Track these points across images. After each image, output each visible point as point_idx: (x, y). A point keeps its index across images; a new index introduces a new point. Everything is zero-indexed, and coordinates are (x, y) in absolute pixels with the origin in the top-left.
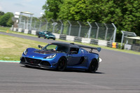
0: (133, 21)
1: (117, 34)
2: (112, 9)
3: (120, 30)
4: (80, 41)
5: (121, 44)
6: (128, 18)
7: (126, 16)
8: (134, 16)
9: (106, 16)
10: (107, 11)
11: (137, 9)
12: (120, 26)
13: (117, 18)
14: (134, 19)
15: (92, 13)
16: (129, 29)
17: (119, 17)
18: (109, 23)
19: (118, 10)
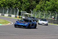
0: (25, 7)
1: (19, 12)
2: (17, 2)
3: (20, 10)
4: (4, 15)
5: (21, 16)
6: (23, 6)
7: (22, 5)
8: (26, 5)
9: (14, 5)
10: (14, 3)
11: (27, 2)
12: (20, 9)
13: (19, 5)
14: (26, 6)
15: (9, 3)
16: (24, 10)
17: (20, 5)
18: (16, 7)
19: (19, 2)
